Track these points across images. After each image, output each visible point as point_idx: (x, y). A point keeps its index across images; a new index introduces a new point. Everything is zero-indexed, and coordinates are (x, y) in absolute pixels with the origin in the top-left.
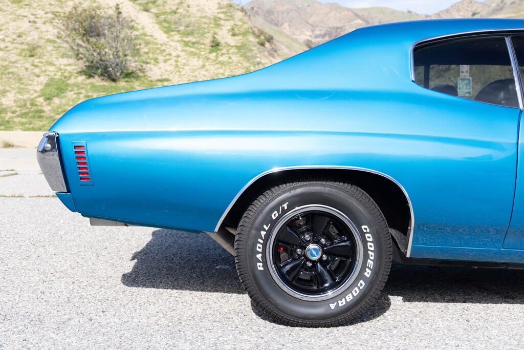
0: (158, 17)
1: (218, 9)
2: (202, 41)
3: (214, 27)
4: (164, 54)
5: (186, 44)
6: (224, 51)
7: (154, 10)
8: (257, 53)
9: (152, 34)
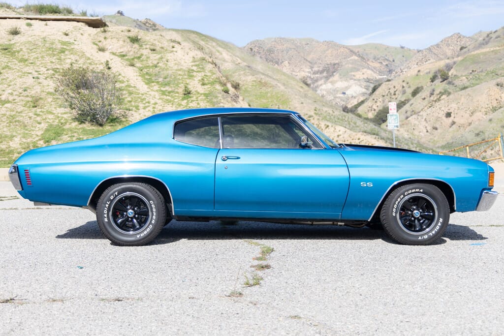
0: (142, 70)
1: (192, 62)
2: (176, 90)
3: (187, 78)
4: (144, 102)
5: (163, 93)
6: (194, 98)
7: (138, 65)
8: (221, 99)
9: (136, 86)
